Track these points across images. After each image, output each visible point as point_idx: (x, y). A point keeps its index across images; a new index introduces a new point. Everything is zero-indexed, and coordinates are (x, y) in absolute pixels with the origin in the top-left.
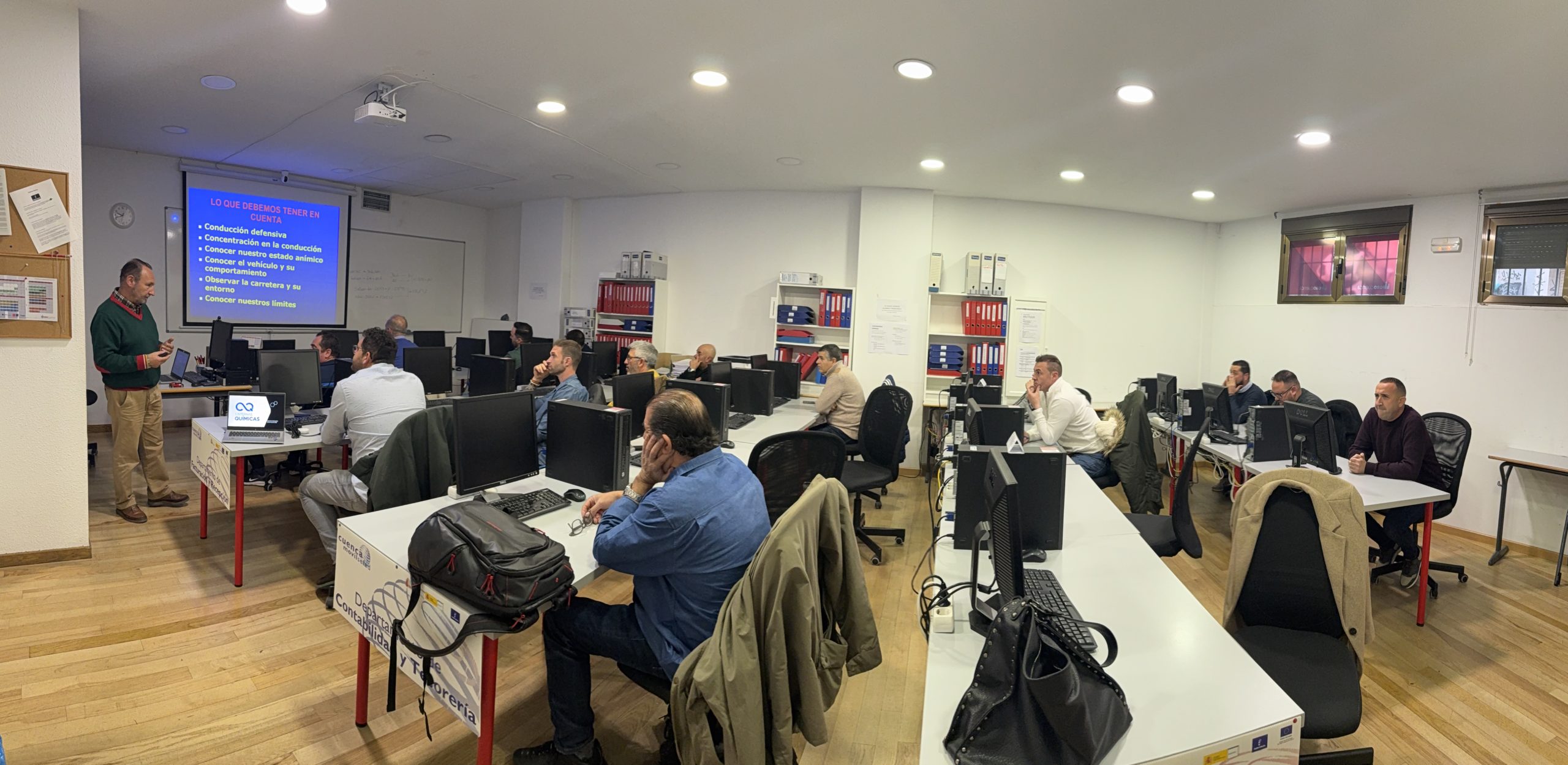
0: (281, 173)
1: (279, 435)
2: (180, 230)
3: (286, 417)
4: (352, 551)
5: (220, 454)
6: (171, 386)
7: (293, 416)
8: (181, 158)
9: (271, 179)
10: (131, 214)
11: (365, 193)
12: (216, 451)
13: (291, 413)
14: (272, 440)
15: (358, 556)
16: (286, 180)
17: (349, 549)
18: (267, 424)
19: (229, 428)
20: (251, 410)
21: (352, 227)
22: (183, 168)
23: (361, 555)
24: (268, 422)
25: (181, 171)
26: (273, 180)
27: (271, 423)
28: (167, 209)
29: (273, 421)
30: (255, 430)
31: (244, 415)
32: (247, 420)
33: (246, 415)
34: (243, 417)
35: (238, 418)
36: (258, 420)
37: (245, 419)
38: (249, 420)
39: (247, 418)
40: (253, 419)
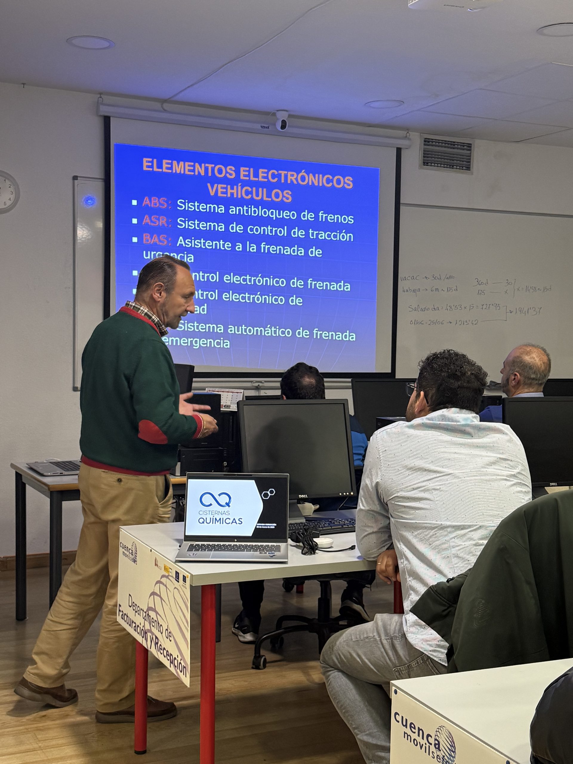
0: (274, 114)
1: (278, 549)
2: (100, 225)
3: (289, 522)
4: (419, 739)
5: (171, 583)
7: (304, 521)
8: (101, 94)
9: (258, 126)
10: (12, 189)
11: (427, 141)
12: (164, 580)
13: (300, 515)
14: (266, 556)
15: (432, 748)
16: (283, 126)
17: (414, 736)
18: (256, 530)
19: (188, 538)
20: (228, 504)
21: (402, 201)
22: (105, 110)
23: (437, 746)
24: (259, 526)
25: (101, 116)
26: (261, 126)
27: (263, 528)
28: (77, 179)
29: (267, 526)
30: (236, 540)
31: (214, 514)
32: (220, 523)
33: (218, 514)
34: (213, 518)
35: (203, 521)
36: (240, 523)
37: (218, 522)
38: (223, 523)
39: (220, 519)
40: (231, 521)
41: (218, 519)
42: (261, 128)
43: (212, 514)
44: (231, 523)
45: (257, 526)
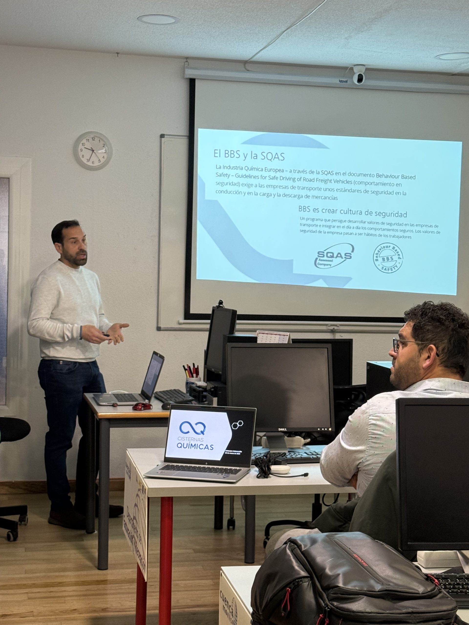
0: (352, 69)
5: (141, 496)
6: (135, 408)
8: (187, 58)
9: (336, 81)
12: (139, 493)
16: (360, 79)
18: (225, 456)
19: (167, 460)
20: (202, 432)
22: (190, 73)
24: (227, 452)
25: (187, 78)
26: (340, 81)
27: (231, 454)
28: (164, 137)
29: (234, 453)
30: (206, 463)
31: (190, 440)
32: (195, 448)
33: (194, 440)
34: (189, 444)
35: (181, 445)
36: (212, 448)
37: (193, 447)
38: (197, 448)
39: (195, 445)
40: (204, 447)
41: (193, 445)
42: (339, 82)
43: (189, 440)
44: (204, 448)
45: (225, 452)
